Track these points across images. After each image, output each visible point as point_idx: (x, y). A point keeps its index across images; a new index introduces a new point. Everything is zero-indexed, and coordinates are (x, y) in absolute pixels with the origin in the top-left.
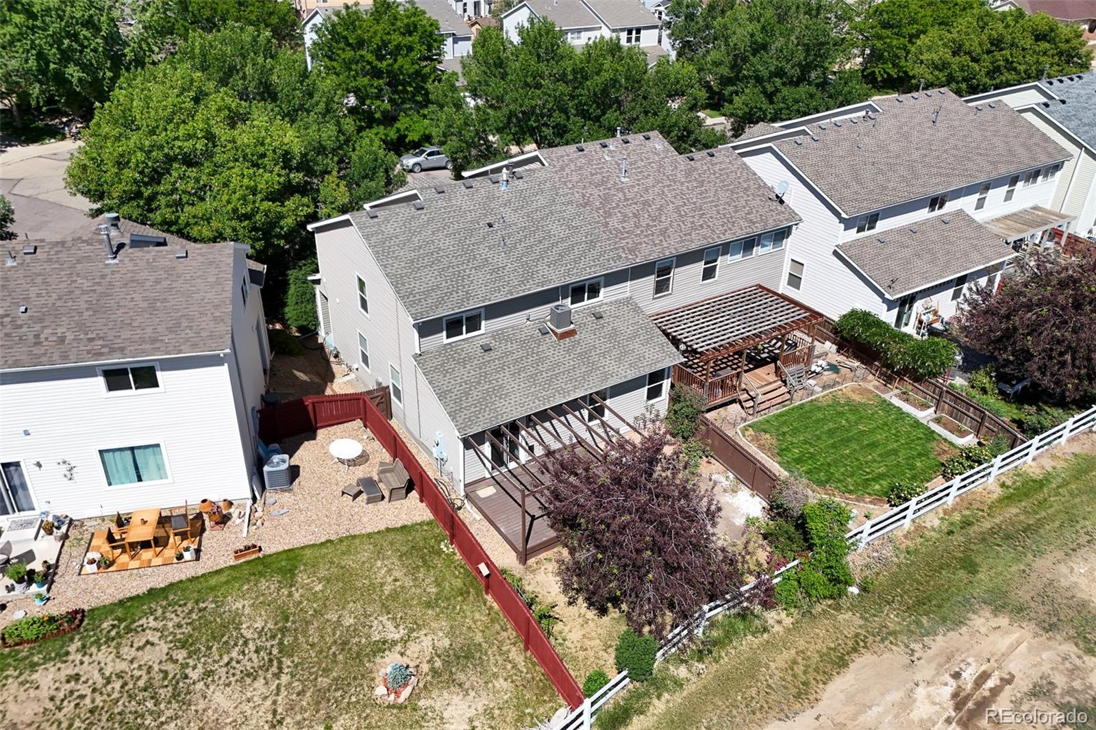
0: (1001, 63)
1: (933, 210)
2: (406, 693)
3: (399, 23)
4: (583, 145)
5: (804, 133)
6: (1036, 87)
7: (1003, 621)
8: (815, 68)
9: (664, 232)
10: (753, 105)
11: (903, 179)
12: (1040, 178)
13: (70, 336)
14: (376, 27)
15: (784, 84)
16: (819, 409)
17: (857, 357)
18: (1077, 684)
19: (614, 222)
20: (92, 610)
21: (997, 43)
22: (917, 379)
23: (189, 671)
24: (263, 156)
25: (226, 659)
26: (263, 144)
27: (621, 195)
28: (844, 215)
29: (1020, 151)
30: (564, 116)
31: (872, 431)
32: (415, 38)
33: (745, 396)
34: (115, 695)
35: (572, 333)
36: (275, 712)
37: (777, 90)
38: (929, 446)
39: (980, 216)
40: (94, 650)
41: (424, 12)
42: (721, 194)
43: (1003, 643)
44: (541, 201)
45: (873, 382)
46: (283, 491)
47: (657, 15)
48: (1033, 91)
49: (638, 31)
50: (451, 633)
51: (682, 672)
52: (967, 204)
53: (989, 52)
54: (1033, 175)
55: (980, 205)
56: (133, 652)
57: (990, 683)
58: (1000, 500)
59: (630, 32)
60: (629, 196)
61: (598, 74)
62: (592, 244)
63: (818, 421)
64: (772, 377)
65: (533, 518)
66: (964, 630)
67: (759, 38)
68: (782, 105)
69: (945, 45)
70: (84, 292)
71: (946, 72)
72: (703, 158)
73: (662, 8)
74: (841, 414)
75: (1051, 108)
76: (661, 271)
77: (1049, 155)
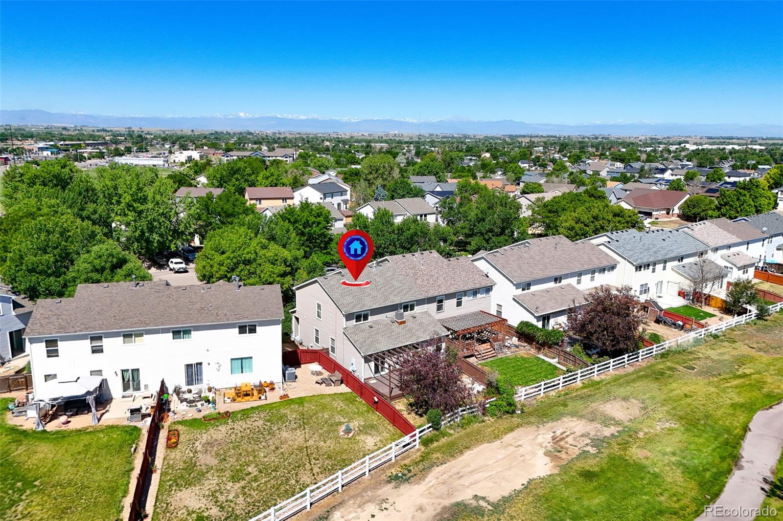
0: (599, 227)
1: (556, 283)
2: (351, 435)
3: (314, 212)
4: (404, 254)
5: (498, 252)
6: (606, 235)
7: (575, 419)
8: (507, 228)
9: (439, 286)
10: (480, 244)
11: (541, 269)
12: (606, 272)
13: (228, 314)
14: (303, 214)
15: (493, 236)
16: (509, 359)
17: (526, 342)
18: (598, 434)
19: (419, 282)
20: (233, 412)
21: (596, 218)
22: (550, 347)
23: (272, 428)
24: (277, 260)
25: (284, 425)
26: (277, 256)
27: (421, 272)
28: (515, 282)
29: (595, 260)
30: (394, 248)
31: (531, 366)
32: (321, 219)
33: (477, 353)
34: (249, 433)
35: (404, 322)
36: (305, 438)
37: (490, 238)
38: (554, 372)
39: (579, 287)
40: (237, 422)
41: (325, 208)
42: (462, 273)
43: (572, 424)
44: (389, 274)
45: (533, 351)
46: (293, 382)
47: (435, 209)
48: (605, 237)
49: (426, 215)
50: (365, 421)
51: (452, 432)
52: (573, 281)
53: (593, 222)
54: (602, 270)
55: (579, 282)
56: (251, 423)
57: (566, 434)
58: (581, 388)
59: (421, 216)
60: (424, 273)
61: (409, 230)
62: (410, 289)
63: (508, 363)
64: (489, 347)
65: (392, 388)
66: (559, 421)
67: (480, 216)
68: (493, 244)
69: (572, 219)
70: (230, 300)
71: (574, 231)
72: (454, 260)
73: (437, 205)
74: (518, 361)
75: (611, 243)
76: (440, 302)
77: (609, 262)
